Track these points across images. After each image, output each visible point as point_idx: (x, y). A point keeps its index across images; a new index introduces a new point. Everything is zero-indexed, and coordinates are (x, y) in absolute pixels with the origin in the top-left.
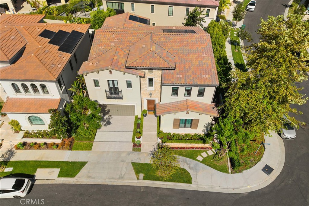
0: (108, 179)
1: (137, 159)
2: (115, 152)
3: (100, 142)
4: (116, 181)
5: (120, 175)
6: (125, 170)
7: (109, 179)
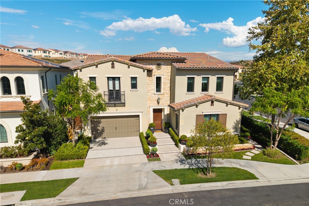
0: (119, 192)
1: (159, 167)
2: (122, 165)
3: (95, 158)
4: (136, 192)
5: (139, 186)
6: (146, 180)
7: (121, 192)
